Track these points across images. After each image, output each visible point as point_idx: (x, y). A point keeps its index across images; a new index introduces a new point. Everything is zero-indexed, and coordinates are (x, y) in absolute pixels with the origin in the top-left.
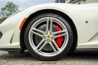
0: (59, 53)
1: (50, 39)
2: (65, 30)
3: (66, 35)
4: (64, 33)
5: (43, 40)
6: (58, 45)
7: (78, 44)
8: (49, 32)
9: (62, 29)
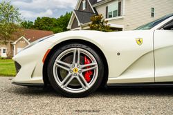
0: (87, 89)
1: (78, 73)
2: (95, 63)
3: (95, 69)
4: (93, 66)
5: (70, 74)
6: (86, 80)
7: (109, 79)
8: (76, 65)
9: (91, 62)
